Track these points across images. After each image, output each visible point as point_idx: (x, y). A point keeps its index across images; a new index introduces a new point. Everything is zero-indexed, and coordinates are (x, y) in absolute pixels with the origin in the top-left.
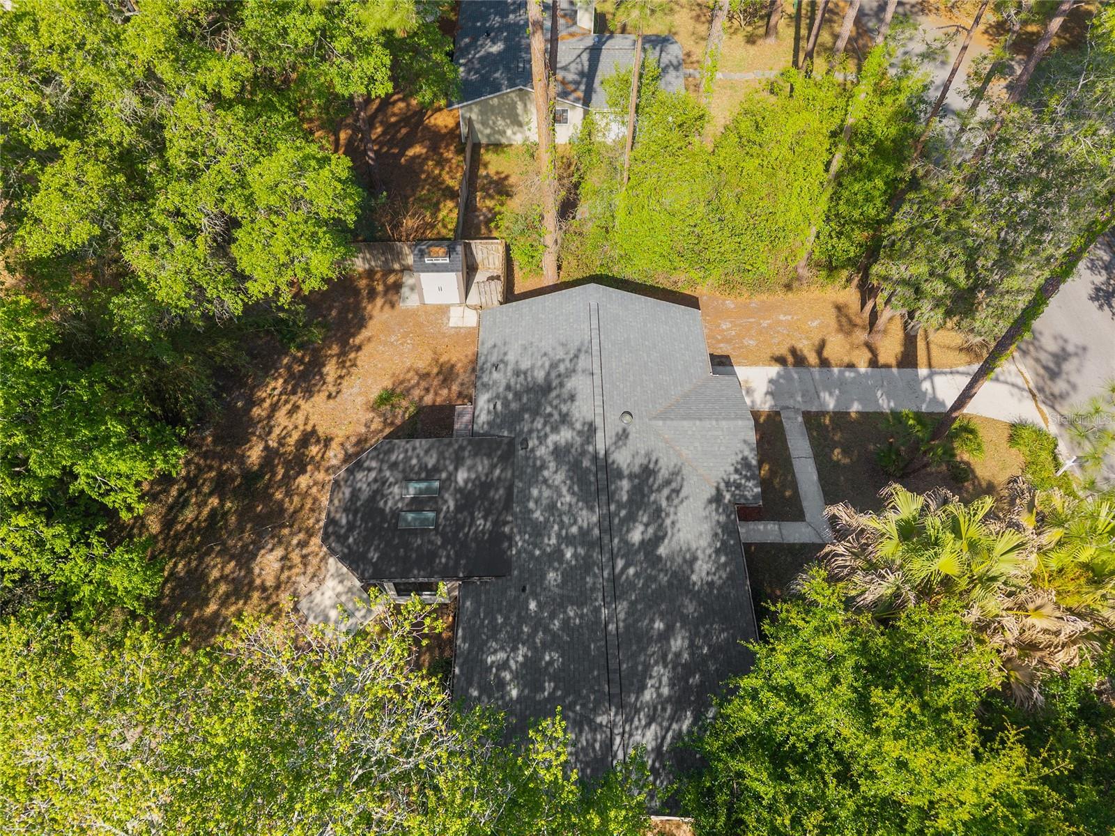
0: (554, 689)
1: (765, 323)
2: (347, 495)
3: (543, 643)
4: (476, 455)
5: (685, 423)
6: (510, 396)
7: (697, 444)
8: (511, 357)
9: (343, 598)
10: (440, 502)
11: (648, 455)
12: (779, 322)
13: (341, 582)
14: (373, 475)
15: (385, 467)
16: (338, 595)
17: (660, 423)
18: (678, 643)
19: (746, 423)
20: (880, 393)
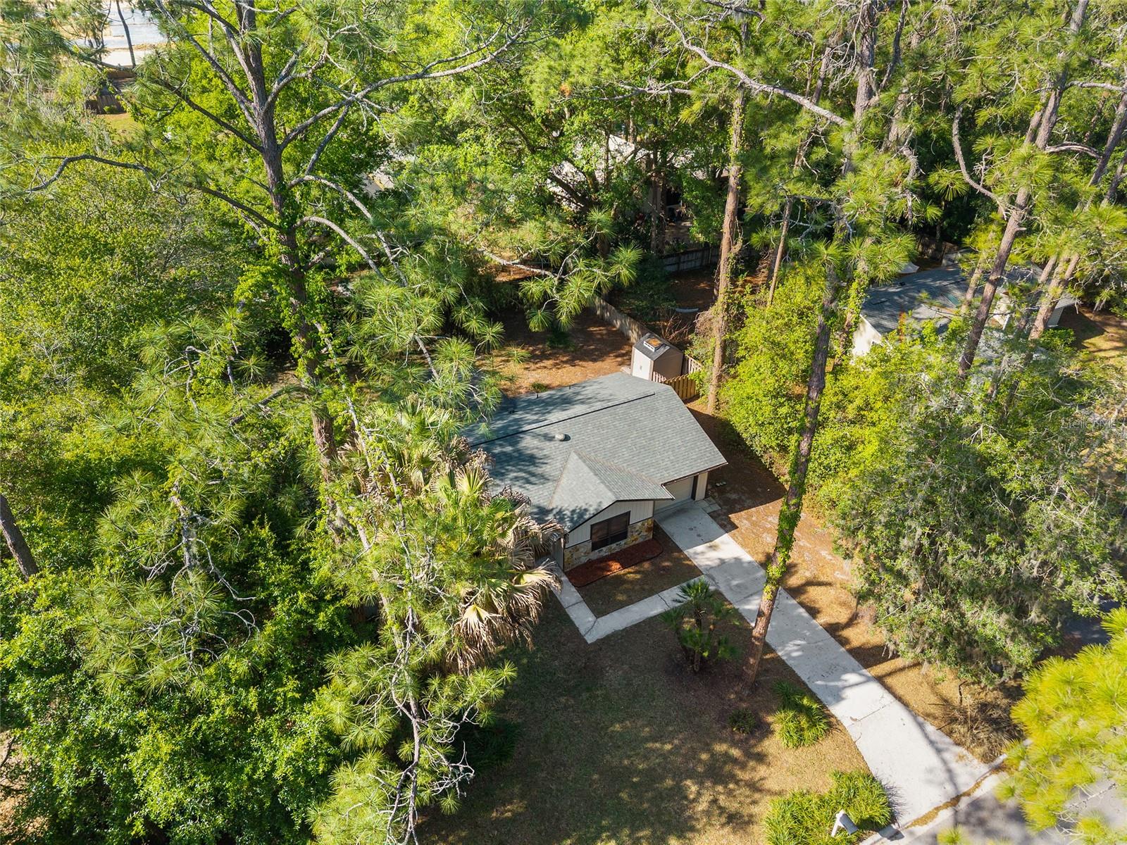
5: (586, 469)
7: (575, 483)
17: (576, 457)
20: (799, 642)
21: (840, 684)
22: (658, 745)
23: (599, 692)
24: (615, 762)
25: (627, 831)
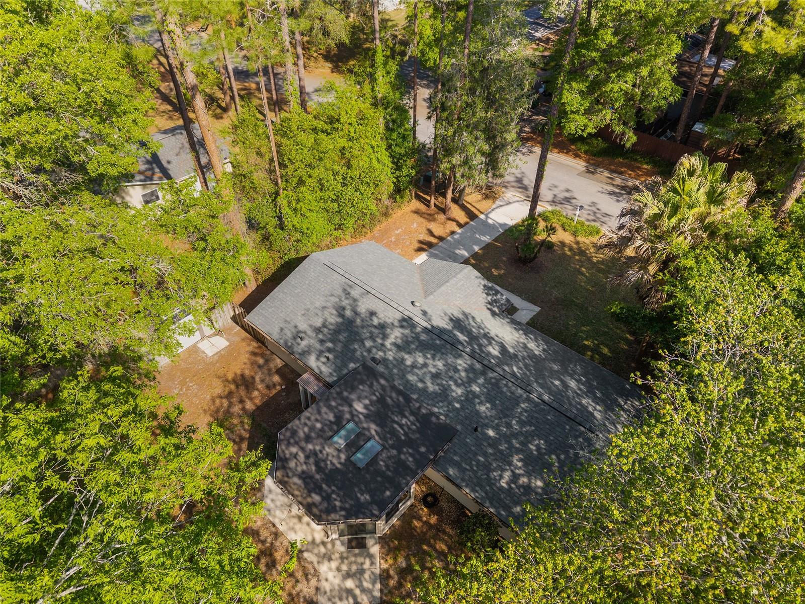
0: (558, 457)
1: (393, 239)
3: (521, 443)
4: (352, 390)
5: (443, 288)
6: (330, 345)
7: (458, 295)
8: (303, 326)
9: (344, 568)
10: (367, 433)
11: (445, 313)
13: (330, 559)
14: (301, 456)
15: (303, 444)
16: (339, 570)
17: (432, 297)
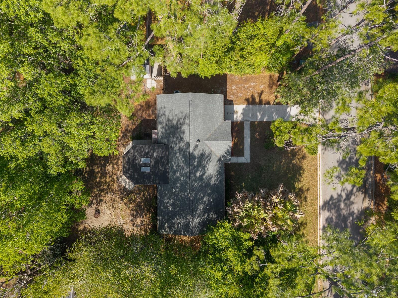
1: (246, 86)
2: (127, 160)
3: (176, 199)
4: (158, 148)
5: (214, 142)
7: (216, 147)
11: (203, 150)
12: (251, 85)
17: (207, 142)
18: (205, 199)
19: (230, 142)
20: (274, 114)
21: (288, 114)
22: (282, 163)
23: (264, 167)
24: (282, 173)
25: (296, 179)
